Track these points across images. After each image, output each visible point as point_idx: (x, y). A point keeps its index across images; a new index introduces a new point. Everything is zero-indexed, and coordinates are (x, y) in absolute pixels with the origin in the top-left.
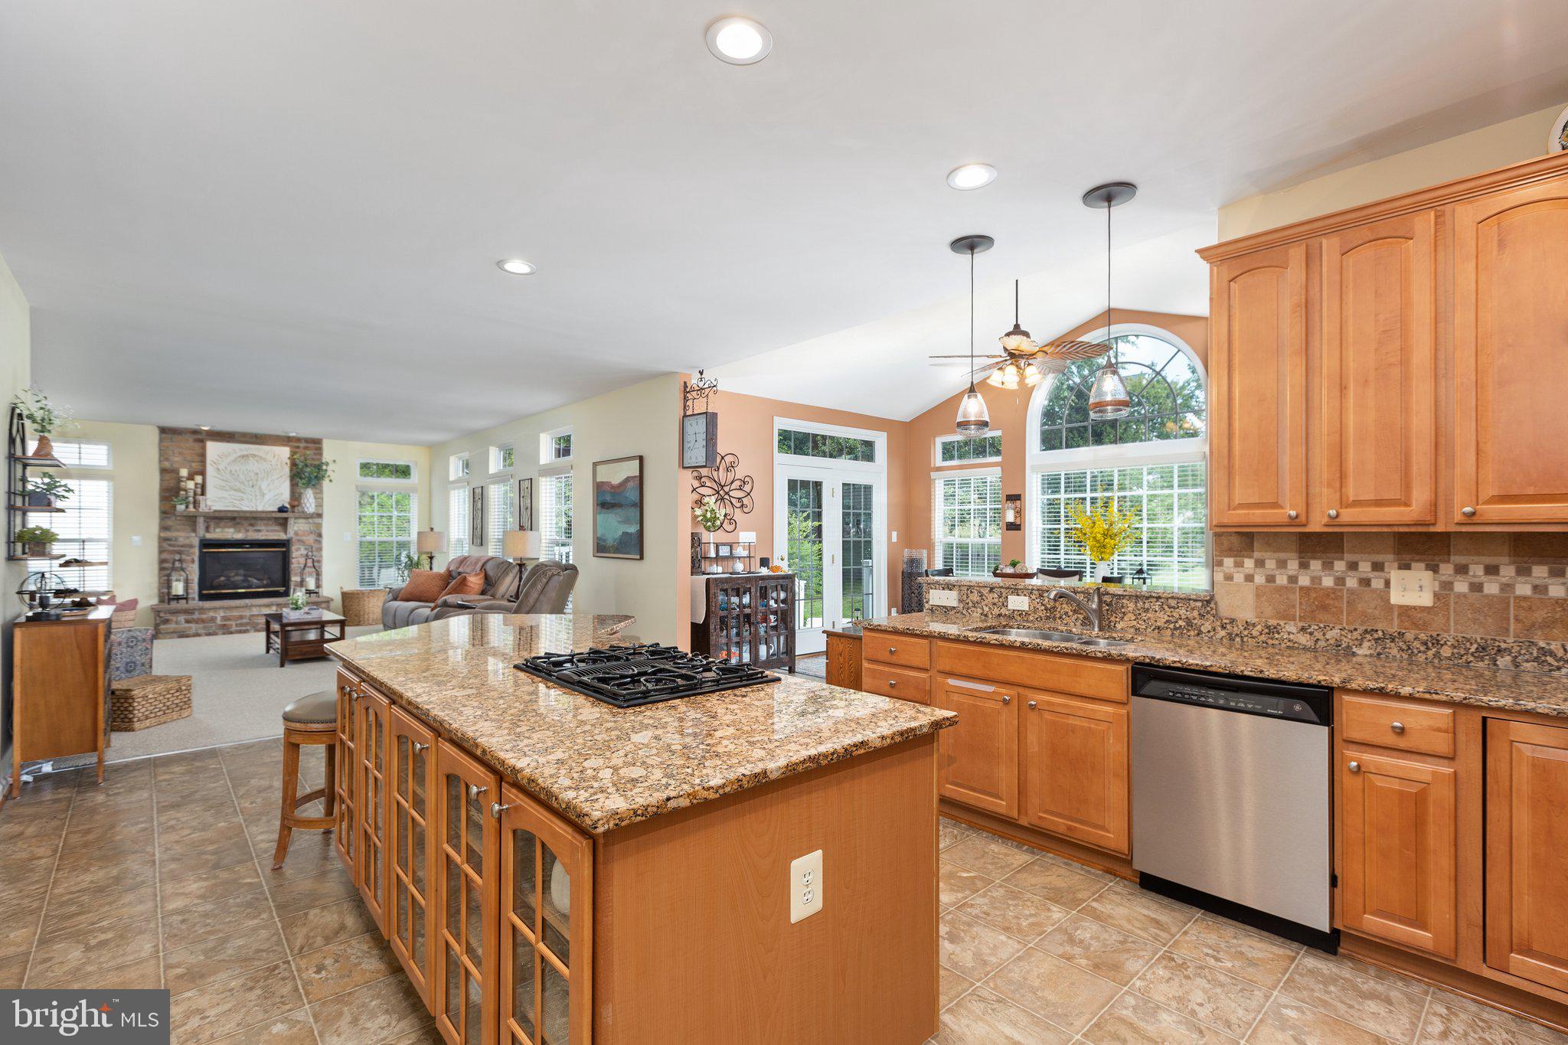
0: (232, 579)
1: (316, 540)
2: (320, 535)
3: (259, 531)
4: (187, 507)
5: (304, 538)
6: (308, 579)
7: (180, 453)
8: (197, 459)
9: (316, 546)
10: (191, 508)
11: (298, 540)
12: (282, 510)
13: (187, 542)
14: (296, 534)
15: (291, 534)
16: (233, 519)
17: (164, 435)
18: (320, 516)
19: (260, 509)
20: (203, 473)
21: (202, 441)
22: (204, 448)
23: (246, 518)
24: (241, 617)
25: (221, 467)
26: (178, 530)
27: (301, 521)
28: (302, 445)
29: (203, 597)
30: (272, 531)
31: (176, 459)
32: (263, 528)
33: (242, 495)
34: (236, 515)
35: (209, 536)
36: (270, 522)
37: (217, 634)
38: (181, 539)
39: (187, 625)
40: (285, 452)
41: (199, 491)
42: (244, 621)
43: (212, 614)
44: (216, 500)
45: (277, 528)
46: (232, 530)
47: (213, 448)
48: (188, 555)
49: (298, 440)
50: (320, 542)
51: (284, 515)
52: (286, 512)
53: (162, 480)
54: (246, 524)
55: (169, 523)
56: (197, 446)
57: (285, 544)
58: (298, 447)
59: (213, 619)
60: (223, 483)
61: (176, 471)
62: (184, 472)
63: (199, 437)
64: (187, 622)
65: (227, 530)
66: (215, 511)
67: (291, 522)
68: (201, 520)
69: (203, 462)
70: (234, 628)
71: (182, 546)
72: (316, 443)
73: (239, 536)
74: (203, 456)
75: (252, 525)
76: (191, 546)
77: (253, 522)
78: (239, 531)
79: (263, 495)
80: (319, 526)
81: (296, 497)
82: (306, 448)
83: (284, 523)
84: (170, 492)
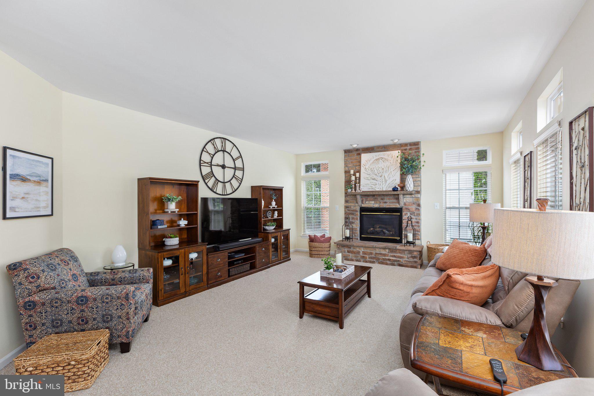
0: (376, 230)
1: (417, 209)
2: (419, 205)
3: (386, 202)
4: (352, 190)
5: (410, 207)
6: (409, 234)
7: (352, 162)
8: (358, 164)
9: (416, 212)
10: (354, 191)
11: (406, 209)
12: (395, 189)
13: (355, 208)
14: (405, 204)
15: (402, 204)
16: (374, 195)
17: (346, 154)
18: (418, 192)
19: (384, 190)
20: (359, 172)
21: (359, 154)
22: (360, 158)
23: (379, 195)
24: (371, 254)
25: (367, 167)
26: (351, 202)
27: (407, 196)
28: (409, 147)
29: (362, 239)
30: (393, 202)
31: (350, 165)
32: (388, 201)
33: (375, 182)
34: (374, 193)
35: (363, 206)
36: (391, 197)
37: (360, 262)
38: (352, 207)
39: (348, 254)
40: (396, 154)
41: (358, 181)
42: (373, 256)
43: (358, 249)
44: (366, 186)
45: (395, 201)
46: (373, 202)
47: (365, 157)
48: (355, 216)
49: (406, 145)
50: (419, 210)
51: (395, 193)
52: (397, 191)
53: (345, 177)
54: (379, 198)
55: (348, 199)
56: (358, 156)
57: (399, 210)
58: (406, 150)
59: (359, 253)
60: (368, 176)
61: (349, 172)
62: (352, 172)
63: (358, 152)
64: (348, 252)
65: (371, 202)
66: (363, 192)
67: (401, 197)
68: (359, 197)
69: (360, 165)
70: (368, 259)
71: (353, 211)
72: (416, 145)
73: (376, 206)
74: (360, 162)
75: (382, 199)
76: (356, 211)
77: (383, 197)
78: (377, 203)
79: (386, 181)
80: (418, 199)
81: (403, 180)
82: (410, 149)
83: (397, 198)
84: (348, 182)
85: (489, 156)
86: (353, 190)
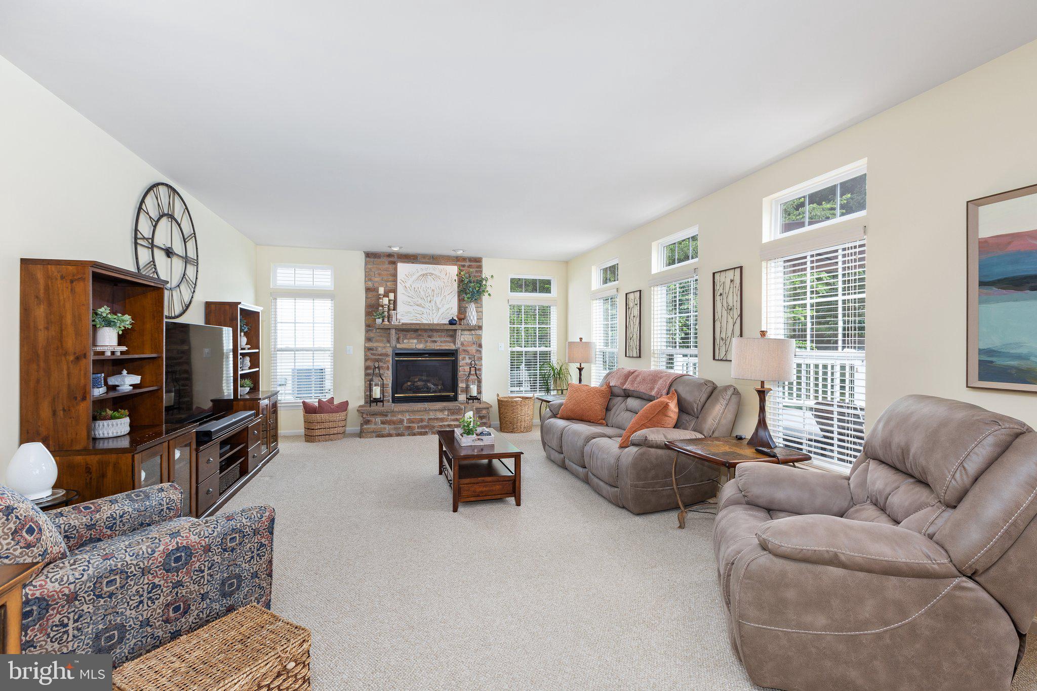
0: (416, 384)
1: (477, 351)
2: (480, 346)
3: (435, 342)
4: (383, 321)
5: (469, 348)
6: (471, 386)
7: (379, 274)
8: (391, 278)
9: (477, 355)
10: (386, 323)
11: (464, 350)
12: (452, 322)
13: (384, 351)
14: (462, 344)
15: (458, 345)
16: (416, 331)
17: (368, 259)
18: (480, 328)
19: (435, 322)
20: (394, 291)
21: (394, 263)
22: (396, 269)
23: (425, 330)
24: (422, 420)
25: (408, 285)
26: (377, 341)
27: (466, 332)
28: (467, 264)
29: (395, 400)
30: (445, 342)
31: (376, 279)
32: (438, 339)
33: (422, 309)
34: (418, 327)
35: (399, 346)
36: (443, 334)
37: (404, 435)
38: (380, 349)
39: (382, 426)
40: (453, 270)
41: (392, 306)
42: (425, 423)
43: (400, 417)
44: (405, 314)
45: (448, 339)
46: (415, 341)
47: (403, 268)
48: (385, 363)
49: (464, 259)
50: (480, 352)
51: (454, 327)
52: (455, 324)
53: (366, 298)
54: (425, 335)
55: (372, 335)
56: (391, 267)
57: (453, 354)
58: (464, 266)
59: (401, 421)
60: (409, 300)
61: (376, 290)
62: (381, 291)
63: (391, 259)
64: (383, 423)
65: (411, 341)
66: (403, 324)
67: (459, 333)
68: (393, 332)
69: (395, 281)
70: (417, 430)
71: (380, 355)
72: (477, 262)
73: (421, 346)
74: (395, 275)
75: (430, 337)
76: (387, 355)
77: (430, 333)
78: (421, 342)
79: (438, 309)
80: (480, 337)
81: (462, 311)
82: (469, 266)
83: (453, 335)
84: (373, 309)
85: (554, 287)
86: (386, 320)
